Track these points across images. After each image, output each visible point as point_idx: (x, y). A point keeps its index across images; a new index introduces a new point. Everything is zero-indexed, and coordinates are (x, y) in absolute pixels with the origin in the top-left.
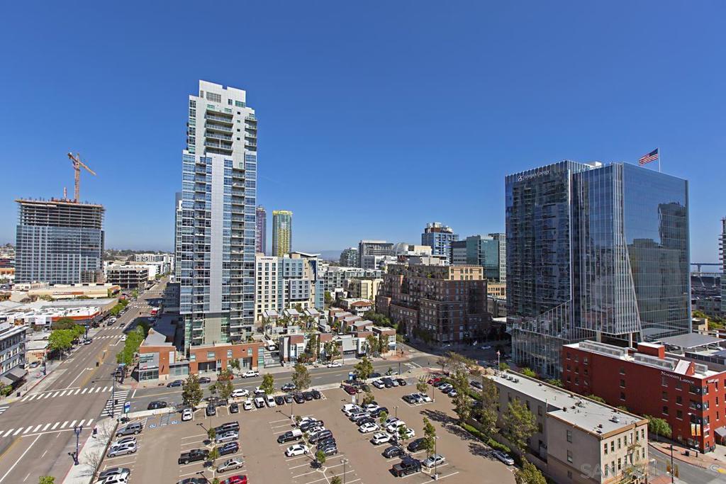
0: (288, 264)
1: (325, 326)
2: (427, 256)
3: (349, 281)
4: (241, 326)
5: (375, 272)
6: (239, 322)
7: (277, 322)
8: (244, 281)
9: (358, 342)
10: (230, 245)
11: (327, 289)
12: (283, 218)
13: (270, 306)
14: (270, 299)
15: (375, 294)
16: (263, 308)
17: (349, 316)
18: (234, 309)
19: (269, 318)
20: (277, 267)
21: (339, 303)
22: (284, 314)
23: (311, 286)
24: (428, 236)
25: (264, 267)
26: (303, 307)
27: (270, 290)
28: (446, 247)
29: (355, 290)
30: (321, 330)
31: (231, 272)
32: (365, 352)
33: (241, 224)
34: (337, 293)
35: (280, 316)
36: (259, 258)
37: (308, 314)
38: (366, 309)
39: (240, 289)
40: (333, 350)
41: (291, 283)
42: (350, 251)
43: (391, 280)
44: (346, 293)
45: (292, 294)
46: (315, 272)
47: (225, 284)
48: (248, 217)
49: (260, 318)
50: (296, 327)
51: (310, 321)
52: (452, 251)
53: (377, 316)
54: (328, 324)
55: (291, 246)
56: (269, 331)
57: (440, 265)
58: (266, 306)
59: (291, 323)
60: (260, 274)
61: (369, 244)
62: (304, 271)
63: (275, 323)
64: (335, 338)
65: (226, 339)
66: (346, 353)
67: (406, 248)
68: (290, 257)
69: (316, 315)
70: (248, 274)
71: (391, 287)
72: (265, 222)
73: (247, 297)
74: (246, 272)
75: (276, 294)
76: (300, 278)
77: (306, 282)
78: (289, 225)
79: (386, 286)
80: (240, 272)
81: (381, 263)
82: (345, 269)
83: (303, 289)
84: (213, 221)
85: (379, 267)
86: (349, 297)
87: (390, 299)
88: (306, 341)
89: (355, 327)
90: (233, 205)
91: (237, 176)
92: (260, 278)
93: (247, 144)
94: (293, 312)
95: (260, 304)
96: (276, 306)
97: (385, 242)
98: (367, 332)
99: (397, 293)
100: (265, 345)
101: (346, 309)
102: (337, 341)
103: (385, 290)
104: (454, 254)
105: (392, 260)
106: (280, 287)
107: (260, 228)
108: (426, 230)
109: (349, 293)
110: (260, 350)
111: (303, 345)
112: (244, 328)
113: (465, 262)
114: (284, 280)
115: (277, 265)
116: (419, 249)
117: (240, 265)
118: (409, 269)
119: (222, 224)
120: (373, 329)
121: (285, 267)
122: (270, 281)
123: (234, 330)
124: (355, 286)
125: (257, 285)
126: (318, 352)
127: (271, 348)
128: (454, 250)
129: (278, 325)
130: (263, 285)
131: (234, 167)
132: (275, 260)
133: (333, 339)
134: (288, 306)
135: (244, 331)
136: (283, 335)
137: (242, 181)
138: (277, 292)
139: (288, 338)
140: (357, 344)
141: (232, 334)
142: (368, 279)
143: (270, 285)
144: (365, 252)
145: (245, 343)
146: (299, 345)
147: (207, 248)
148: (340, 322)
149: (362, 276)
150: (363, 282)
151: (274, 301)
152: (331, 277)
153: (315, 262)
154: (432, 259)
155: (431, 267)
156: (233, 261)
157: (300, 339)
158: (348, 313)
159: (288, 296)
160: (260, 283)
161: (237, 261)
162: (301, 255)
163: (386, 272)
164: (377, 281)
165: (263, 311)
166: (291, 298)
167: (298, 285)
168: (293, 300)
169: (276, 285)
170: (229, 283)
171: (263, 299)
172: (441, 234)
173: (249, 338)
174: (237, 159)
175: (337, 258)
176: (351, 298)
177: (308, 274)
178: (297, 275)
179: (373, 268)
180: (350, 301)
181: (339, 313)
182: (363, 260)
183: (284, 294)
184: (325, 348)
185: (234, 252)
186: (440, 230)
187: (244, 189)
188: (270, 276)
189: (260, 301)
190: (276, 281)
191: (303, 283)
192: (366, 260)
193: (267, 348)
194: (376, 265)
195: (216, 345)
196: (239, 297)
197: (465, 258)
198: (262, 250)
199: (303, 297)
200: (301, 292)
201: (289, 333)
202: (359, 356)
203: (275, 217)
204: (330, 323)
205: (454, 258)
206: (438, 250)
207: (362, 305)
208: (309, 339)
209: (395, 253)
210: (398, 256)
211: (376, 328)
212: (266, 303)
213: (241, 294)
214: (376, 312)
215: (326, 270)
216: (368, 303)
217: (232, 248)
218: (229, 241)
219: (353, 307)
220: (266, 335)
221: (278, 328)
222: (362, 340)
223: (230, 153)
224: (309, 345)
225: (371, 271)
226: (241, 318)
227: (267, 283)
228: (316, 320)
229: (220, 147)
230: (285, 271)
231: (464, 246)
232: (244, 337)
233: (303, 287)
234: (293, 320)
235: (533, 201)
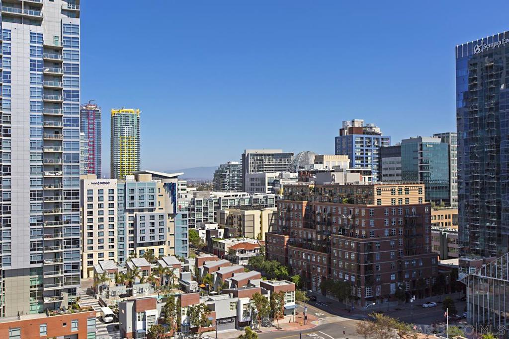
0: (132, 190)
1: (190, 282)
2: (342, 171)
3: (227, 212)
4: (60, 287)
5: (266, 198)
6: (57, 281)
7: (116, 279)
8: (64, 219)
9: (238, 304)
10: (41, 164)
11: (194, 226)
12: (127, 120)
13: (106, 254)
14: (106, 244)
15: (265, 230)
16: (95, 259)
17: (225, 265)
18: (49, 262)
19: (104, 274)
20: (116, 195)
21: (211, 247)
22: (127, 266)
23: (168, 223)
24: (344, 141)
25: (95, 196)
26: (156, 254)
27: (106, 230)
28: (372, 155)
29: (236, 226)
30: (183, 288)
31: (44, 205)
32: (249, 319)
33: (58, 131)
34: (208, 232)
35: (120, 269)
36: (90, 182)
37: (164, 265)
38: (252, 254)
39: (57, 231)
40: (200, 318)
41: (138, 218)
42: (229, 166)
43: (289, 210)
44: (222, 231)
45: (139, 235)
46: (174, 200)
47: (35, 224)
48: (68, 120)
49: (92, 273)
50: (146, 286)
51: (168, 276)
52: (380, 161)
53: (268, 264)
54: (194, 279)
55: (139, 162)
56: (104, 292)
57: (362, 183)
58: (101, 255)
59: (138, 280)
60: (91, 206)
61: (257, 155)
62: (157, 199)
63: (114, 280)
64: (204, 301)
65: (38, 307)
66: (221, 321)
67: (312, 159)
68: (137, 179)
69: (175, 266)
70: (70, 207)
71: (288, 219)
72: (99, 127)
73: (68, 242)
74: (67, 204)
75: (116, 237)
76: (152, 210)
77: (162, 216)
78: (136, 131)
79: (282, 218)
80: (57, 205)
81: (275, 183)
82: (221, 194)
83: (157, 227)
84: (14, 126)
85: (272, 189)
86: (226, 236)
87: (287, 238)
88: (160, 306)
89: (235, 282)
90: (45, 102)
91: (51, 57)
92: (91, 213)
93: (66, 8)
94: (141, 262)
95: (90, 252)
96: (116, 254)
97: (280, 151)
98: (252, 288)
99: (298, 228)
100: (98, 315)
101: (220, 254)
102: (206, 304)
103: (281, 224)
104: (383, 166)
105: (291, 178)
106: (122, 225)
107: (91, 136)
108: (341, 131)
109: (226, 231)
110: (89, 323)
111: (155, 313)
112: (64, 290)
113: (400, 178)
114: (127, 214)
115: (116, 191)
116: (331, 161)
117: (57, 194)
118: (315, 190)
119: (28, 132)
120: (262, 284)
121: (128, 195)
122: (106, 217)
123: (49, 294)
124: (235, 220)
125: (86, 224)
126: (178, 321)
127: (107, 319)
128: (383, 159)
129: (118, 283)
130: (96, 223)
131: (45, 44)
132: (114, 184)
133: (201, 301)
134: (133, 255)
135: (65, 295)
136: (126, 299)
137: (58, 64)
138: (116, 233)
139: (132, 303)
140: (238, 308)
141: (46, 300)
142: (254, 208)
143: (106, 222)
144: (251, 168)
145: (67, 313)
146: (149, 313)
147: (5, 170)
148: (213, 276)
149: (247, 203)
150: (247, 213)
151: (113, 247)
152: (199, 207)
153: (174, 185)
154: (349, 175)
155: (348, 186)
156: (47, 188)
157: (151, 303)
158: (225, 261)
159: (134, 239)
160: (91, 220)
161: (53, 188)
162: (153, 175)
163: (281, 196)
164: (269, 211)
165: (95, 263)
166: (139, 241)
167: (148, 221)
168: (141, 245)
169: (116, 222)
170: (40, 222)
171: (96, 244)
172: (364, 136)
173: (73, 305)
174: (50, 31)
175: (210, 178)
176: (230, 237)
177: (164, 204)
178: (147, 206)
179: (263, 191)
180: (229, 243)
181: (212, 263)
182: (247, 180)
183: (128, 236)
184: (188, 315)
185: (47, 174)
186: (361, 131)
187: (61, 76)
188: (106, 209)
189: (92, 248)
190: (116, 216)
191: (157, 218)
192: (252, 179)
193: (101, 319)
194: (267, 187)
195: (23, 318)
196: (57, 243)
197: (400, 172)
198: (93, 168)
199: (157, 240)
200: (153, 231)
201: (135, 296)
202: (240, 325)
203: (114, 119)
204: (197, 278)
205: (384, 172)
206: (359, 162)
207: (247, 248)
208: (164, 304)
209: (296, 167)
210: (300, 172)
211: (266, 282)
212: (101, 251)
213: (60, 238)
214: (267, 258)
215: (192, 197)
216: (255, 245)
217: (45, 168)
218: (39, 158)
219: (232, 251)
220: (100, 300)
221: (119, 288)
222: (244, 301)
223: (38, 22)
224: (164, 313)
225: (260, 196)
226: (60, 275)
227: (101, 220)
228: (177, 273)
229: (23, 13)
230: (128, 201)
231: (399, 154)
232: (65, 304)
233: (157, 224)
234: (140, 274)
235: (498, 84)
